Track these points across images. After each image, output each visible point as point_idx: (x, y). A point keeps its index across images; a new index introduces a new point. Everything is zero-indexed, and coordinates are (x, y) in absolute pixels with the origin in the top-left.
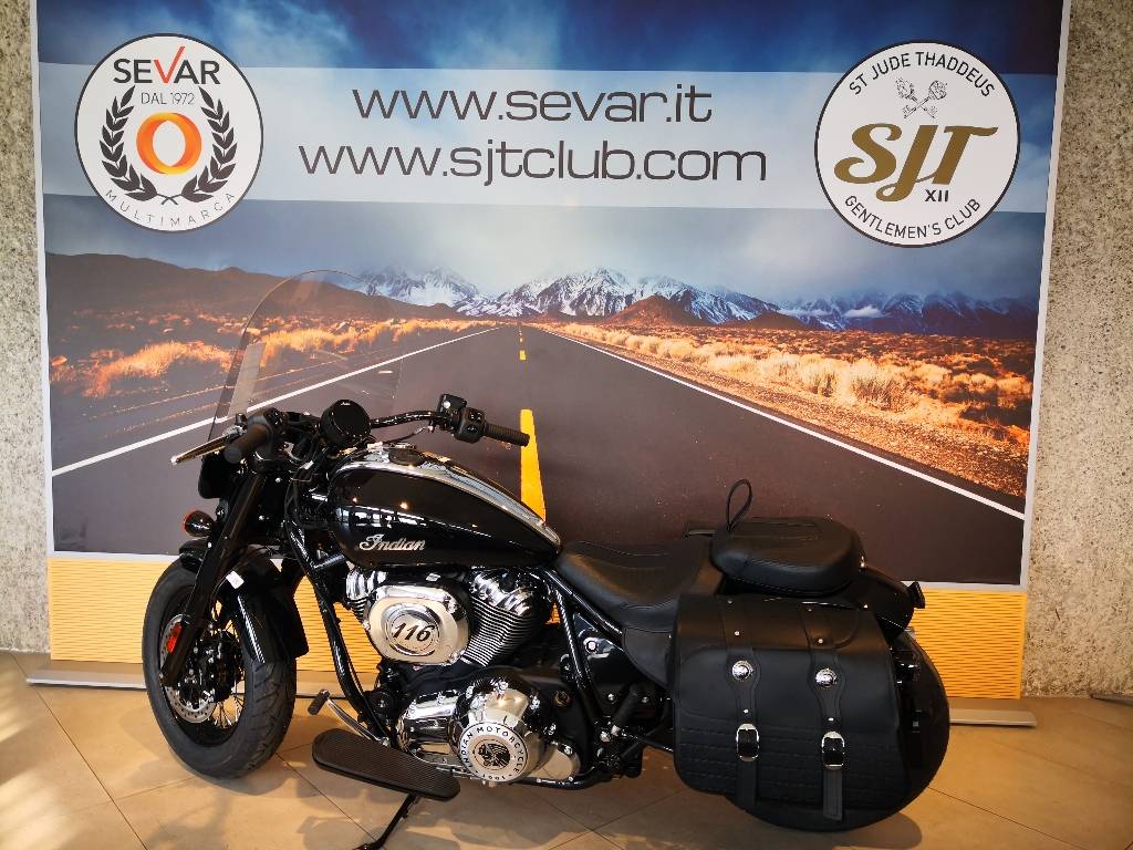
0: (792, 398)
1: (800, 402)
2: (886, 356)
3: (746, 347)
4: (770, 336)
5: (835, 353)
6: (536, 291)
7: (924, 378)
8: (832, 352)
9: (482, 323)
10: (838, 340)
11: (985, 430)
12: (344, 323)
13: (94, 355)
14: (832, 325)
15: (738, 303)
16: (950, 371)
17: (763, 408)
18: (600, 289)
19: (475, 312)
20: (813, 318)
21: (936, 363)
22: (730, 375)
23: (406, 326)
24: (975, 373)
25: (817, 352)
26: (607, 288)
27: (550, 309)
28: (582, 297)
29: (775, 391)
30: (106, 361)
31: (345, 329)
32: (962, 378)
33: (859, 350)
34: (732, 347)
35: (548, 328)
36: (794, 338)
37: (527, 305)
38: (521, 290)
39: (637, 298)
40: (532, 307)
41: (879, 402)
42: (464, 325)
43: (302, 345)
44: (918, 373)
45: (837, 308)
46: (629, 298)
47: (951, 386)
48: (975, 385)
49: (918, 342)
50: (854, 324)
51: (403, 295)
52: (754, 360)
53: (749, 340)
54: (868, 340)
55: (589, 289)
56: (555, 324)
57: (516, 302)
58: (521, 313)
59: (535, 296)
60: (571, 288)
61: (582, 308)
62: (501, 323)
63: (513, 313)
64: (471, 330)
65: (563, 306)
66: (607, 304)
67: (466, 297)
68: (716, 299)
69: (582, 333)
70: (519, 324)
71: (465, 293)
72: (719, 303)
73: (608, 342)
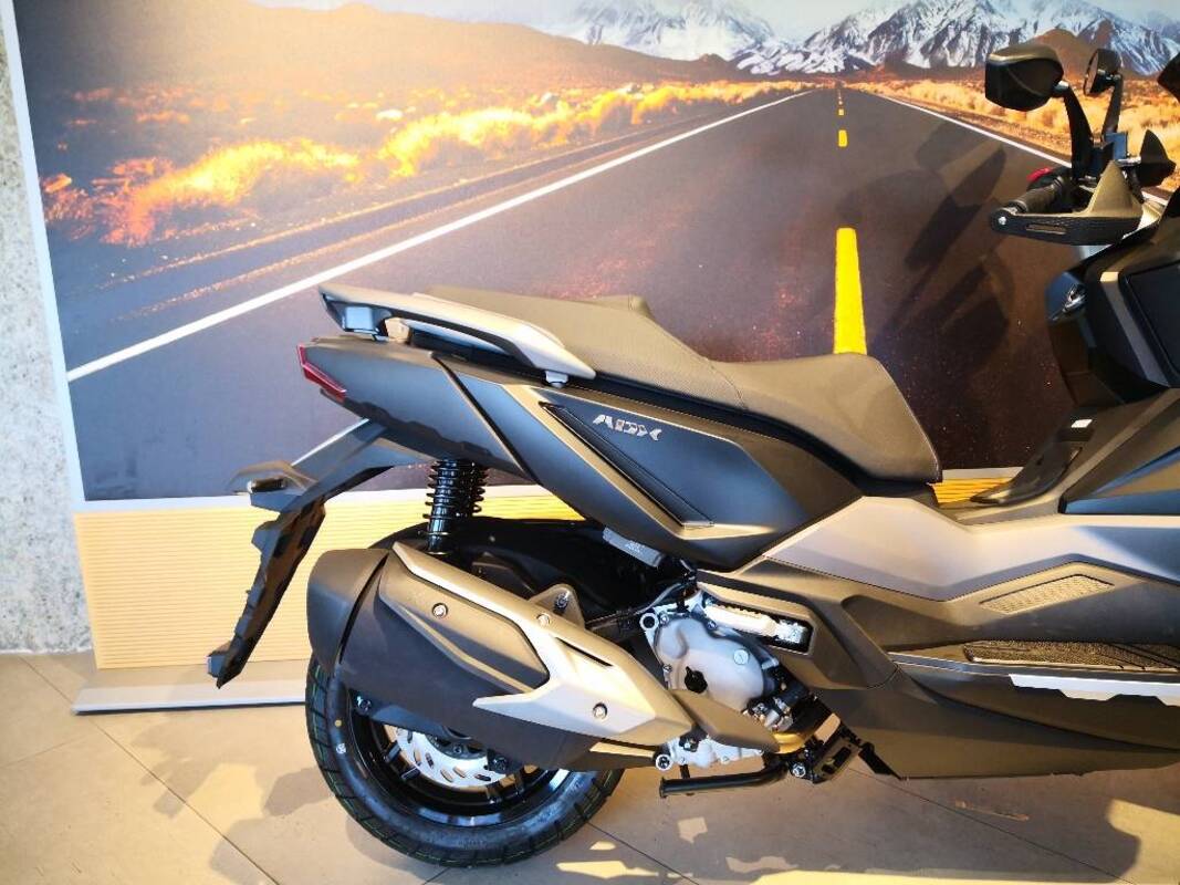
6: (867, 25)
9: (779, 86)
12: (548, 96)
13: (119, 170)
18: (969, 22)
19: (767, 68)
23: (653, 97)
26: (982, 19)
27: (889, 58)
28: (940, 36)
30: (142, 179)
31: (552, 104)
35: (885, 90)
37: (853, 52)
38: (843, 27)
39: (1028, 35)
40: (860, 55)
42: (749, 91)
43: (478, 137)
46: (1015, 35)
51: (649, 43)
55: (952, 23)
56: (897, 83)
57: (834, 48)
58: (841, 66)
59: (866, 36)
60: (924, 20)
61: (939, 55)
62: (809, 85)
63: (828, 68)
64: (760, 98)
65: (910, 51)
66: (980, 46)
67: (752, 41)
68: (1148, 34)
69: (938, 97)
70: (839, 85)
71: (751, 34)
72: (1152, 41)
73: (978, 111)
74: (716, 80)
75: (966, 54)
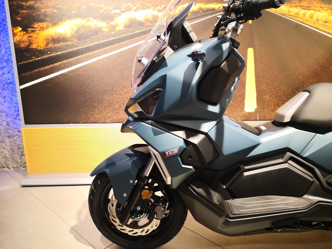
12: (163, 6)
13: (36, 26)
30: (42, 29)
31: (164, 9)
43: (143, 18)
69: (279, 9)
73: (291, 14)
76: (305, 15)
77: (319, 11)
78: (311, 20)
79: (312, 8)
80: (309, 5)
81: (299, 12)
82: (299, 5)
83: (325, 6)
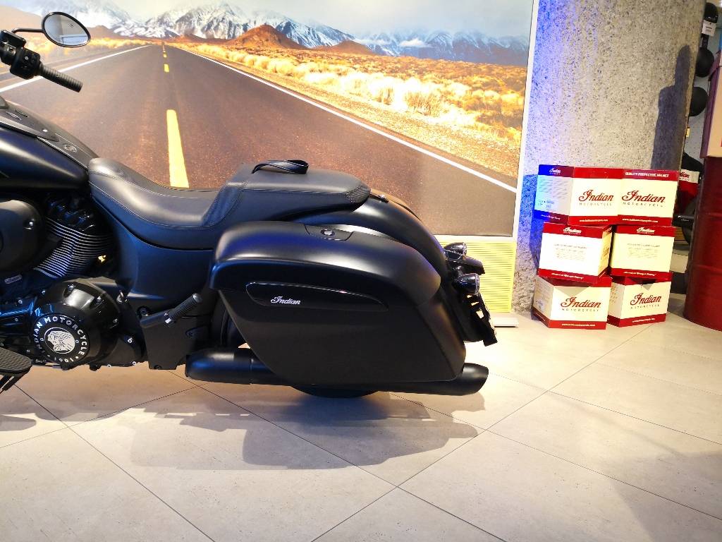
0: (364, 106)
1: (369, 108)
2: (428, 76)
3: (332, 67)
4: (348, 58)
5: (393, 72)
6: (175, 17)
7: (453, 93)
8: (391, 72)
9: (134, 42)
10: (395, 63)
11: (493, 131)
14: (391, 52)
15: (325, 33)
16: (471, 88)
17: (344, 112)
18: (223, 19)
19: (128, 33)
20: (378, 47)
21: (461, 82)
22: (320, 87)
24: (487, 89)
25: (381, 71)
26: (229, 18)
27: (186, 32)
28: (209, 26)
29: (352, 100)
32: (478, 93)
33: (410, 72)
34: (322, 66)
35: (185, 47)
36: (365, 61)
37: (168, 29)
38: (163, 17)
39: (251, 26)
40: (172, 30)
41: (423, 110)
42: (120, 43)
44: (449, 88)
45: (395, 40)
46: (245, 27)
47: (471, 99)
48: (487, 98)
49: (449, 66)
50: (406, 52)
52: (337, 76)
53: (333, 61)
54: (415, 64)
55: (215, 18)
56: (191, 44)
57: (160, 26)
58: (164, 35)
59: (174, 22)
60: (201, 16)
61: (210, 33)
62: (149, 42)
63: (158, 35)
64: (125, 47)
65: (195, 30)
66: (229, 30)
67: (121, 21)
68: (309, 29)
69: (211, 52)
70: (163, 43)
71: (120, 18)
72: (311, 32)
73: (230, 60)
74: (104, 37)
75: (223, 33)
76: (253, 62)
77: (276, 57)
78: (265, 70)
79: (264, 52)
80: (258, 48)
81: (244, 57)
82: (242, 47)
83: (285, 50)
